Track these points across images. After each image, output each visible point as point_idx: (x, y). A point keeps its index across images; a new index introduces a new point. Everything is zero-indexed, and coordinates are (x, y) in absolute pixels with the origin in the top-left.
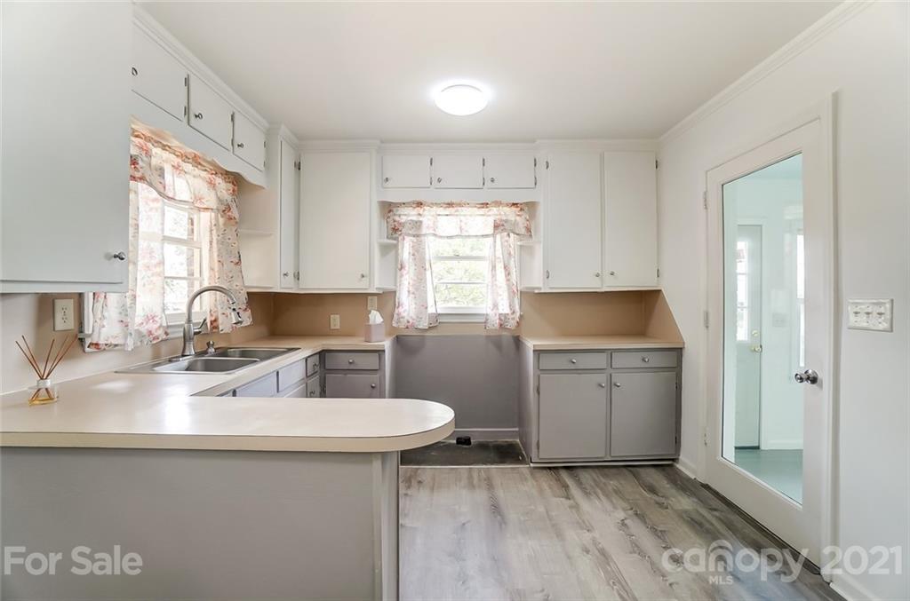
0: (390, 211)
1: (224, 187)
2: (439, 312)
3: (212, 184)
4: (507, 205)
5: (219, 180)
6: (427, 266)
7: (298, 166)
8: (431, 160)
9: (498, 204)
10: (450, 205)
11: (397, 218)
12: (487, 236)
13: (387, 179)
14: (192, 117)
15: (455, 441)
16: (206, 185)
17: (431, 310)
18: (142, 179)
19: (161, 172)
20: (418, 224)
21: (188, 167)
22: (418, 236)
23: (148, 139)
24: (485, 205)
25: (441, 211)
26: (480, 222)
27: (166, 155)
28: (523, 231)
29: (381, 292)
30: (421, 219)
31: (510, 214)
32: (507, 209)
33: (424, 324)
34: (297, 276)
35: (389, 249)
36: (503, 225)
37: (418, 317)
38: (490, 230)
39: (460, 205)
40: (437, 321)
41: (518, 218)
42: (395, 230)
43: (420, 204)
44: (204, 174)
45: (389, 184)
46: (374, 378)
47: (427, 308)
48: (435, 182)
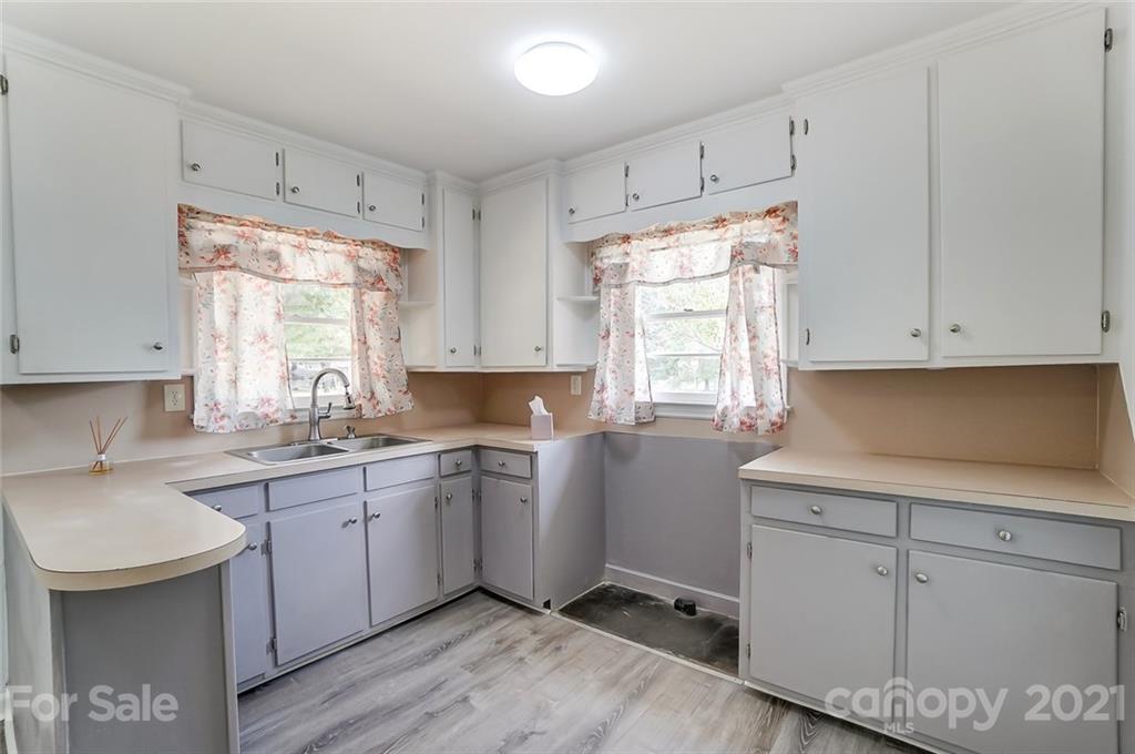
0: (591, 255)
1: (374, 258)
2: (655, 400)
3: (353, 257)
4: (758, 216)
5: (366, 252)
6: (638, 331)
7: (477, 215)
8: (627, 169)
9: (741, 216)
10: (667, 232)
11: (598, 264)
12: (719, 275)
13: (572, 211)
15: (672, 602)
16: (343, 258)
17: (641, 396)
18: (234, 266)
20: (622, 269)
21: (316, 243)
22: (621, 286)
23: (257, 225)
24: (720, 222)
25: (655, 243)
26: (708, 251)
27: (281, 236)
28: (785, 258)
30: (628, 260)
31: (760, 232)
32: (756, 223)
33: (629, 418)
34: (478, 353)
35: (588, 311)
36: (742, 253)
37: (618, 407)
38: (724, 264)
39: (681, 229)
40: (650, 416)
41: (778, 237)
42: (597, 280)
43: (626, 238)
44: (342, 247)
45: (575, 218)
46: (524, 489)
47: (632, 393)
48: (631, 201)
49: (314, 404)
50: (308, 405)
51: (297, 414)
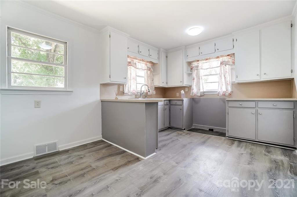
0: (190, 64)
1: (149, 65)
2: (204, 91)
3: (146, 65)
4: (226, 56)
5: (148, 63)
6: (201, 78)
8: (199, 48)
9: (222, 56)
10: (207, 59)
11: (192, 66)
12: (218, 67)
13: (187, 56)
14: (140, 52)
15: (208, 130)
16: (145, 65)
17: (201, 91)
18: (131, 65)
19: (136, 64)
20: (197, 66)
21: (141, 62)
22: (197, 70)
23: (133, 58)
24: (218, 57)
25: (204, 61)
26: (215, 63)
27: (136, 60)
28: (231, 63)
29: (188, 86)
30: (198, 65)
31: (226, 59)
32: (225, 57)
33: (199, 95)
34: (167, 83)
35: (190, 75)
36: (223, 63)
37: (197, 92)
38: (219, 65)
39: (210, 59)
40: (203, 94)
41: (230, 60)
42: (192, 69)
43: (198, 61)
44: (145, 63)
45: (188, 57)
46: (181, 107)
47: (200, 90)
48: (200, 53)
49: (141, 91)
50: (140, 92)
51: (138, 93)
